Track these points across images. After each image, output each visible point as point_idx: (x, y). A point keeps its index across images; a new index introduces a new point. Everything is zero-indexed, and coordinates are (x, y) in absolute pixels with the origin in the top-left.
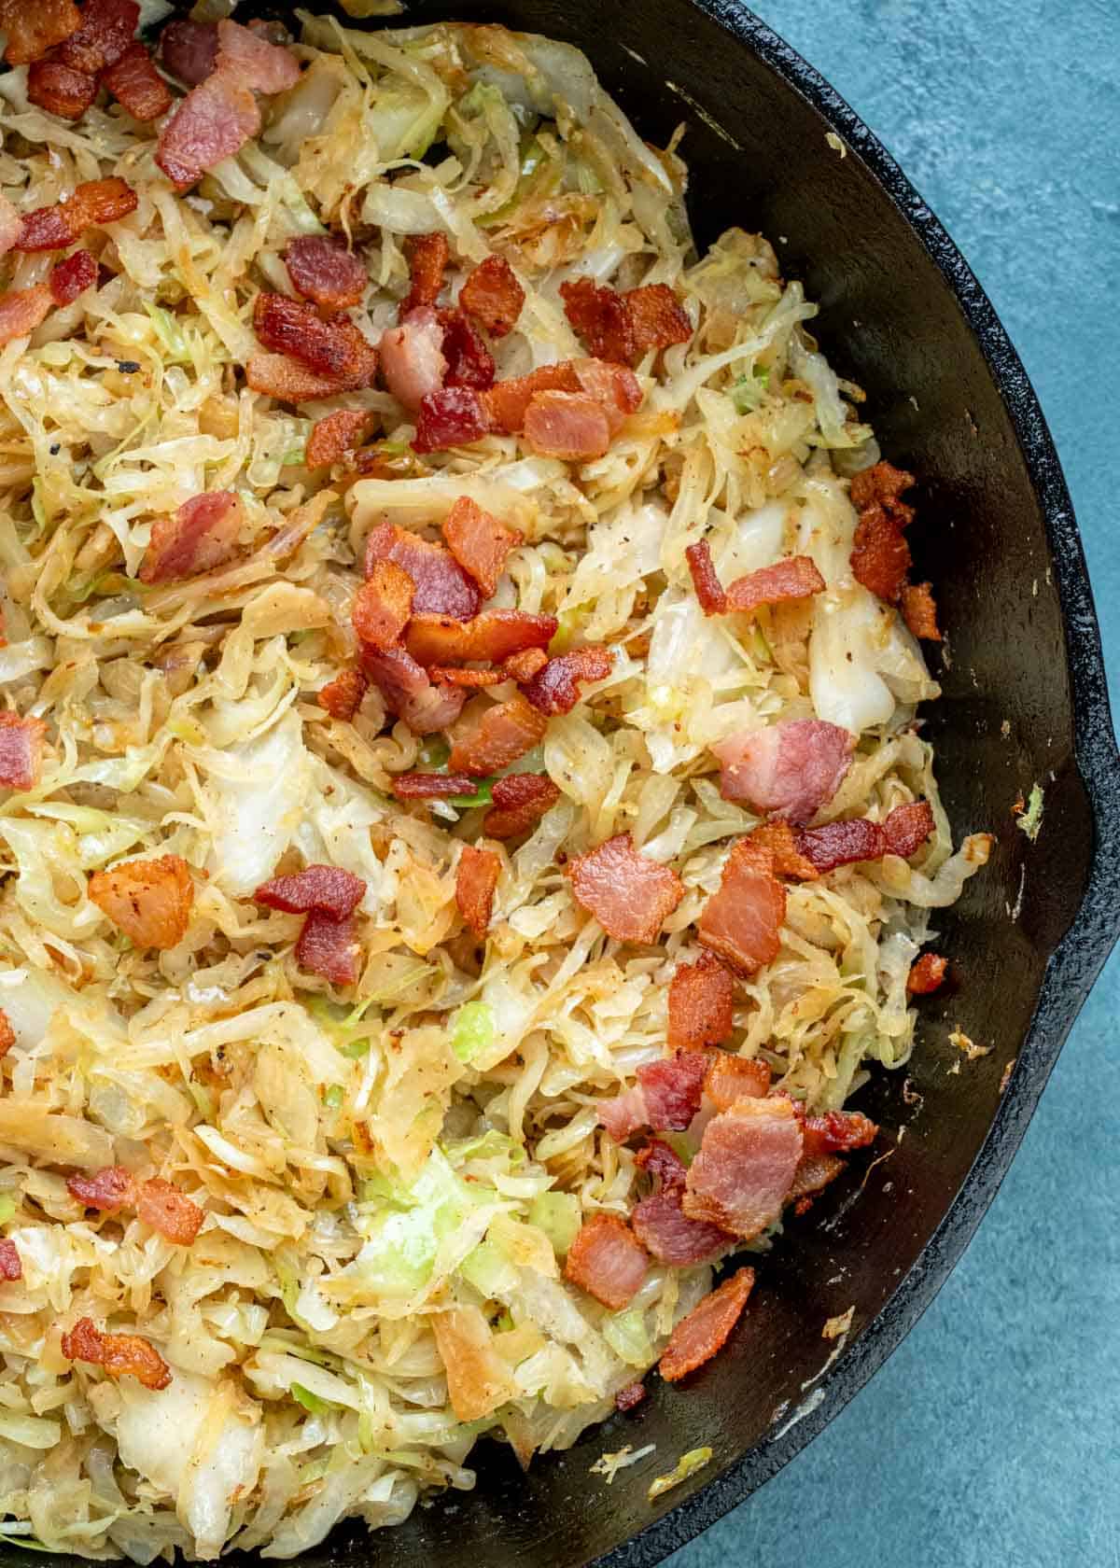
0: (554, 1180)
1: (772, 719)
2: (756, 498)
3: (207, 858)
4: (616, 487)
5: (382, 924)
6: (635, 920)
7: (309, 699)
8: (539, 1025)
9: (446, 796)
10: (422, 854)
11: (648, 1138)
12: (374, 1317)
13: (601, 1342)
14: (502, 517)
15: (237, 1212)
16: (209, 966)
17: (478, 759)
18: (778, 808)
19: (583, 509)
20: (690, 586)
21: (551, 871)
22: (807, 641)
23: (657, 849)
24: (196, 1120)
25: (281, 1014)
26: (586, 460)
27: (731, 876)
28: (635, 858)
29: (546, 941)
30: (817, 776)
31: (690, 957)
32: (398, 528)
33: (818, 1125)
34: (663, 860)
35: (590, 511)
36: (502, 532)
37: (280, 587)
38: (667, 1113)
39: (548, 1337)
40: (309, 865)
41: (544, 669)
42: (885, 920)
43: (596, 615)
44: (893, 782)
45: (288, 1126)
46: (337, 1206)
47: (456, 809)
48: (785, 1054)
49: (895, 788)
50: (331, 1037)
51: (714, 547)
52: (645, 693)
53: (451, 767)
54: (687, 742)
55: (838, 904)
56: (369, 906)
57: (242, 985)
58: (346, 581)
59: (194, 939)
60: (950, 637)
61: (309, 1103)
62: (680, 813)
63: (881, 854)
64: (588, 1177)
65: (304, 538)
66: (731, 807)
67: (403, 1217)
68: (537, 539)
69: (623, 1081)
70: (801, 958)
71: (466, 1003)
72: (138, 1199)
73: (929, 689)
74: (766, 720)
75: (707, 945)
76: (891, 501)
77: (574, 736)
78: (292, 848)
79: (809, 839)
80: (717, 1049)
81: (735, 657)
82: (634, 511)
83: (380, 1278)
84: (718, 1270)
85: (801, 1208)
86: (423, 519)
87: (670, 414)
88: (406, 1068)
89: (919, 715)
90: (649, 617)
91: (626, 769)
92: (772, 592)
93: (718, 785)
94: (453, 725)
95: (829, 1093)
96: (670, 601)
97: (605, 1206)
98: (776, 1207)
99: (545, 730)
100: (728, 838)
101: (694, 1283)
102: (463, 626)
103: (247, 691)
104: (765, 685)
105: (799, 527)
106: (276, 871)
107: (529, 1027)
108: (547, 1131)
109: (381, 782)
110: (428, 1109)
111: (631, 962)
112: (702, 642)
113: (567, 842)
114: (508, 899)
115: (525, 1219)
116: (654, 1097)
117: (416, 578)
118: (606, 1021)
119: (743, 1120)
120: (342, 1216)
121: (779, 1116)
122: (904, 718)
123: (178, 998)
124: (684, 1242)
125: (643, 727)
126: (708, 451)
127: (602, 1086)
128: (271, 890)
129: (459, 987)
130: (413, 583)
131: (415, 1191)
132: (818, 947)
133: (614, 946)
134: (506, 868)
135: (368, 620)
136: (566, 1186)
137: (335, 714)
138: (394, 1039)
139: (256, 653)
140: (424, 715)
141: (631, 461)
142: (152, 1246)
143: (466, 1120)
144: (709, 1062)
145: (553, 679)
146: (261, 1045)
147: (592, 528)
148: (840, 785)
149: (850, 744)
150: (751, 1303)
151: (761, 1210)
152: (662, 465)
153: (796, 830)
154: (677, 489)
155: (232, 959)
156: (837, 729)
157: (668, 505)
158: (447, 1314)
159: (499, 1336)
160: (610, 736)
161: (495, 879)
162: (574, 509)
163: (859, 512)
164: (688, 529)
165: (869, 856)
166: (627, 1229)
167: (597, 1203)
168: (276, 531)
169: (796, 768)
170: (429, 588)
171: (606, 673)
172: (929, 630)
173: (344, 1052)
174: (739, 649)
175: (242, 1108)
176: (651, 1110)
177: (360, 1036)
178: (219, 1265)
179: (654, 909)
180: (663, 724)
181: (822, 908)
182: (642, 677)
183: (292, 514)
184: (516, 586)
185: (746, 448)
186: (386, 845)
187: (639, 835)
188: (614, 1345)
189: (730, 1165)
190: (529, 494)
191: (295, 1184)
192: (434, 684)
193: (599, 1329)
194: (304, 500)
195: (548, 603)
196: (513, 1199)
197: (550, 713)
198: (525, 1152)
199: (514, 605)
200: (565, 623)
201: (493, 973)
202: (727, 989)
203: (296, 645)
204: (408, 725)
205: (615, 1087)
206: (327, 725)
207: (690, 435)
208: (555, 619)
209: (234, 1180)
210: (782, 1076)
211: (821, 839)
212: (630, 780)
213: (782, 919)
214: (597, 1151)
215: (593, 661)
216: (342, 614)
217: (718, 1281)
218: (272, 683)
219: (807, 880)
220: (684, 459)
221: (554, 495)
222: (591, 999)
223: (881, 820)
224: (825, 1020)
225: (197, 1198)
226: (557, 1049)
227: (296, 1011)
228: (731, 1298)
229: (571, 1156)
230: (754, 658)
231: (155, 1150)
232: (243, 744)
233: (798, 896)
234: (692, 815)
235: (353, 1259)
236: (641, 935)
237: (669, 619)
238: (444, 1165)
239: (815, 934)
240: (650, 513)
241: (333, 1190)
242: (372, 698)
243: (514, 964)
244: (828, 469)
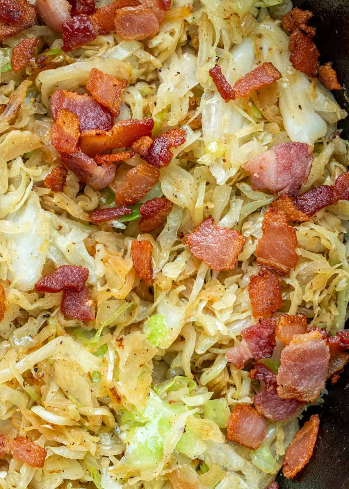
0: (212, 393)
1: (270, 146)
2: (237, 38)
3: (8, 274)
4: (167, 48)
5: (100, 288)
6: (224, 259)
7: (40, 185)
8: (188, 320)
9: (118, 218)
10: (112, 248)
11: (253, 363)
12: (140, 481)
13: (251, 466)
14: (116, 74)
15: (62, 444)
16: (21, 326)
17: (129, 197)
18: (282, 189)
19: (154, 63)
20: (215, 89)
21: (177, 243)
22: (278, 104)
23: (227, 221)
24: (31, 403)
25: (61, 343)
26: (150, 38)
27: (267, 228)
28: (218, 229)
29: (182, 278)
30: (297, 169)
31: (254, 271)
32: (64, 92)
33: (335, 340)
34: (231, 226)
35: (157, 63)
36: (116, 82)
37: (13, 133)
38: (261, 350)
39: (226, 470)
40: (58, 267)
41: (152, 146)
42: (345, 232)
43: (172, 113)
44: (334, 164)
45: (77, 397)
46: (109, 429)
47: (123, 223)
48: (311, 308)
49: (335, 165)
50: (87, 348)
51: (223, 67)
52: (204, 147)
53: (117, 203)
54: (231, 166)
55: (321, 230)
56: (92, 280)
57: (39, 332)
58: (45, 123)
59: (10, 315)
60: (346, 87)
61: (84, 382)
62: (234, 202)
63: (337, 201)
64: (228, 388)
65: (20, 106)
66: (258, 193)
67: (143, 429)
68: (134, 82)
69: (235, 339)
70: (309, 260)
71: (150, 316)
72: (11, 448)
73: (341, 114)
74: (266, 147)
75: (262, 264)
76: (303, 26)
77: (174, 174)
78: (48, 260)
79: (300, 201)
80: (278, 313)
81: (245, 119)
82: (179, 58)
83: (138, 462)
84: (301, 418)
85: (334, 380)
86: (76, 84)
87: (187, 6)
88: (128, 355)
89: (339, 128)
90: (198, 108)
91: (203, 186)
92: (256, 84)
93: (250, 184)
94: (113, 182)
95: (337, 322)
96: (206, 99)
97: (239, 402)
98: (323, 383)
99: (159, 176)
100: (261, 208)
101: (290, 427)
102: (107, 133)
103: (9, 187)
104: (262, 130)
105: (261, 48)
106: (42, 274)
107: (183, 322)
108: (203, 370)
109: (84, 217)
110: (143, 373)
111: (227, 279)
112: (227, 115)
113: (182, 227)
114: (159, 261)
115: (202, 416)
116: (253, 345)
117: (78, 114)
118: (221, 311)
119: (299, 346)
120: (113, 434)
121: (316, 340)
122: (332, 131)
123: (9, 345)
124: (282, 410)
125: (207, 164)
126: (209, 21)
127: (226, 343)
128: (42, 284)
129: (145, 309)
130: (77, 117)
131: (145, 415)
132: (316, 253)
133: (215, 274)
134: (155, 246)
135: (59, 141)
136: (218, 395)
137: (54, 189)
138: (119, 343)
139: (9, 167)
140: (98, 181)
141: (172, 34)
142: (24, 470)
143: (162, 372)
144: (276, 321)
145: (157, 149)
146: (55, 360)
147: (160, 71)
148: (310, 172)
149: (310, 150)
150: (321, 433)
151: (316, 387)
152: (187, 32)
153: (293, 198)
154: (198, 43)
155: (32, 320)
156: (302, 145)
157: (195, 51)
158: (175, 472)
159: (202, 476)
160: (192, 170)
161: (151, 253)
162: (149, 63)
163: (289, 35)
164: (208, 61)
165: (330, 203)
166: (253, 410)
167: (235, 401)
168: (6, 106)
169: (287, 168)
170: (86, 118)
171: (183, 141)
172: (335, 85)
173: (95, 354)
174: (246, 115)
175: (52, 393)
176: (252, 351)
177: (103, 344)
178: (59, 471)
179: (232, 252)
180: (217, 160)
181: (314, 234)
182: (201, 139)
183: (12, 96)
184: (129, 106)
185: (228, 15)
186: (94, 247)
187: (216, 216)
188: (259, 467)
189: (296, 369)
190: (125, 61)
191: (87, 424)
192: (99, 165)
193: (249, 460)
194: (16, 87)
195: (146, 112)
196: (194, 407)
197: (160, 167)
198: (195, 383)
199: (130, 116)
200: (157, 120)
201: (160, 299)
202: (276, 283)
203: (28, 159)
204: (91, 187)
205: (232, 343)
206: (51, 196)
207: (198, 15)
208: (152, 119)
209: (56, 429)
210: (312, 319)
211: (306, 200)
212: (206, 191)
213: (296, 244)
214: (230, 374)
215: (175, 137)
216: (47, 140)
217: (302, 423)
218: (20, 180)
219: (304, 222)
220: (198, 27)
221: (138, 58)
222: (211, 302)
223: (333, 184)
224: (327, 287)
225: (40, 442)
226: (199, 329)
227: (68, 339)
228: (311, 431)
229: (218, 380)
230: (254, 117)
231: (15, 422)
232: (13, 214)
233: (301, 231)
234: (240, 202)
235: (123, 454)
236: (228, 266)
237: (208, 107)
238: (157, 398)
239: (313, 247)
240: (187, 57)
241: (105, 422)
242: (70, 177)
243: (169, 293)
244: (268, 17)
